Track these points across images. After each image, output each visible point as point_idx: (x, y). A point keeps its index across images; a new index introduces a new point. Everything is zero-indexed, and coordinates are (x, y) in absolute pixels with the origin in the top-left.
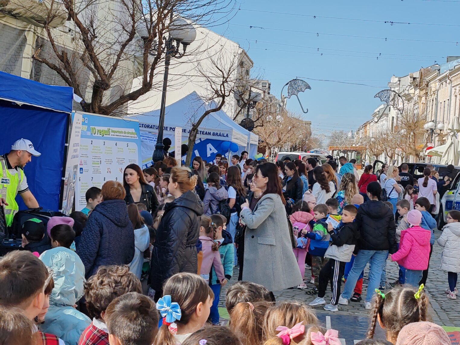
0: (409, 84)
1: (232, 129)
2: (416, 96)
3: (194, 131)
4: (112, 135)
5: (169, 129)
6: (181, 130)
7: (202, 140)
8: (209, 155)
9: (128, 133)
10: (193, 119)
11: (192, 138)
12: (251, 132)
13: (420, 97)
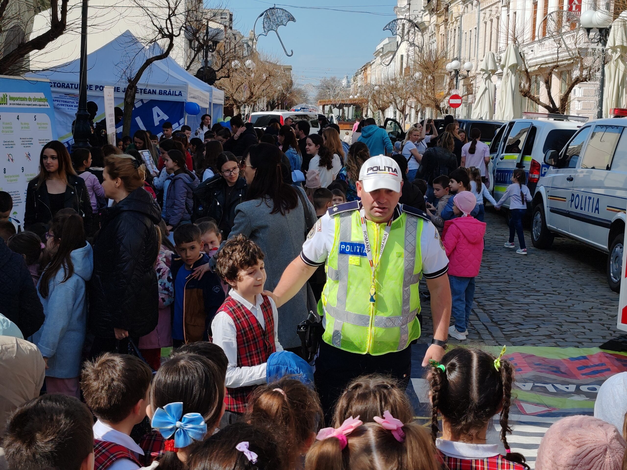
0: (423, 8)
1: (186, 85)
2: (432, 25)
3: (131, 89)
4: (10, 104)
5: (94, 88)
6: (113, 90)
7: (145, 102)
8: (157, 123)
9: (35, 99)
10: (128, 71)
11: (129, 100)
12: (212, 86)
13: (437, 26)
